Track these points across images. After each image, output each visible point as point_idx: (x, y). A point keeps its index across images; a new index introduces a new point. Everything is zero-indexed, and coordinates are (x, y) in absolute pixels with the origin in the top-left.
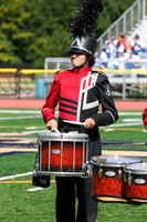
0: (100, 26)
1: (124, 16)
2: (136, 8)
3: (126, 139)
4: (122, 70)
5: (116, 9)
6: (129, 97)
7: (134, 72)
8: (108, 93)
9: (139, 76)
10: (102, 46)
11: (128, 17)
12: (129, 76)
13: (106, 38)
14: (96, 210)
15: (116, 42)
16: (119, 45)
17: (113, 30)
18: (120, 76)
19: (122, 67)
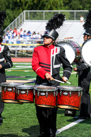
0: (5, 24)
1: (16, 20)
2: (21, 16)
3: (17, 75)
4: (15, 44)
5: (12, 17)
6: (18, 56)
7: (21, 45)
8: (9, 55)
9: (23, 47)
10: (6, 33)
11: (18, 20)
12: (18, 47)
13: (8, 30)
14: (3, 107)
15: (12, 31)
16: (14, 33)
17: (11, 26)
18: (14, 47)
19: (15, 43)
